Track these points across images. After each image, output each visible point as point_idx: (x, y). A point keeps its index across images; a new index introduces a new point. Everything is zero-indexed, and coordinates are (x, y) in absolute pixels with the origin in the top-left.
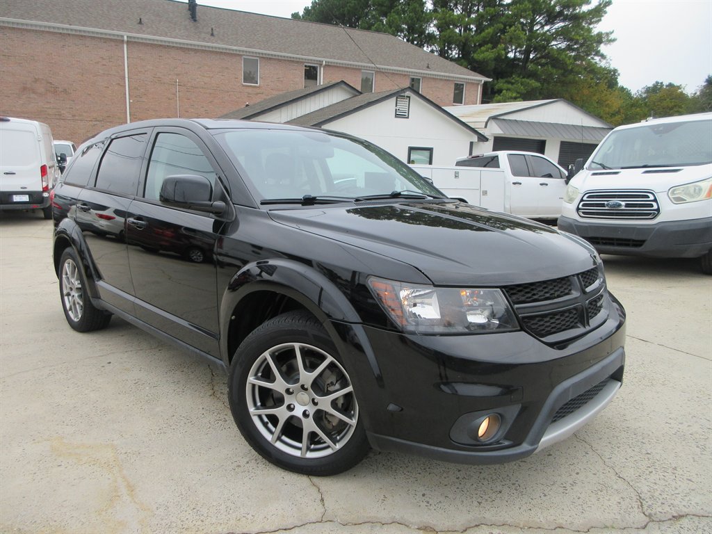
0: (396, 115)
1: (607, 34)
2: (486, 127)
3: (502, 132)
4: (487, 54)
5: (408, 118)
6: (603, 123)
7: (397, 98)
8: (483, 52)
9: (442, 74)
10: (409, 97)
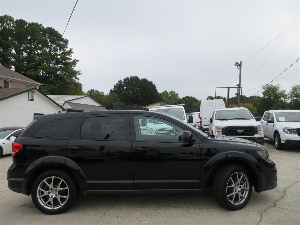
0: (28, 99)
1: (79, 71)
2: (64, 105)
3: (71, 108)
4: (33, 73)
5: (33, 101)
6: (100, 105)
7: (29, 92)
8: (31, 72)
9: (21, 80)
10: (34, 92)
